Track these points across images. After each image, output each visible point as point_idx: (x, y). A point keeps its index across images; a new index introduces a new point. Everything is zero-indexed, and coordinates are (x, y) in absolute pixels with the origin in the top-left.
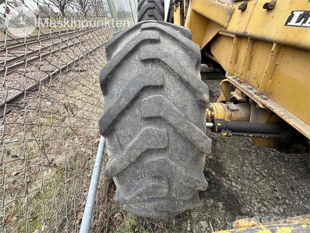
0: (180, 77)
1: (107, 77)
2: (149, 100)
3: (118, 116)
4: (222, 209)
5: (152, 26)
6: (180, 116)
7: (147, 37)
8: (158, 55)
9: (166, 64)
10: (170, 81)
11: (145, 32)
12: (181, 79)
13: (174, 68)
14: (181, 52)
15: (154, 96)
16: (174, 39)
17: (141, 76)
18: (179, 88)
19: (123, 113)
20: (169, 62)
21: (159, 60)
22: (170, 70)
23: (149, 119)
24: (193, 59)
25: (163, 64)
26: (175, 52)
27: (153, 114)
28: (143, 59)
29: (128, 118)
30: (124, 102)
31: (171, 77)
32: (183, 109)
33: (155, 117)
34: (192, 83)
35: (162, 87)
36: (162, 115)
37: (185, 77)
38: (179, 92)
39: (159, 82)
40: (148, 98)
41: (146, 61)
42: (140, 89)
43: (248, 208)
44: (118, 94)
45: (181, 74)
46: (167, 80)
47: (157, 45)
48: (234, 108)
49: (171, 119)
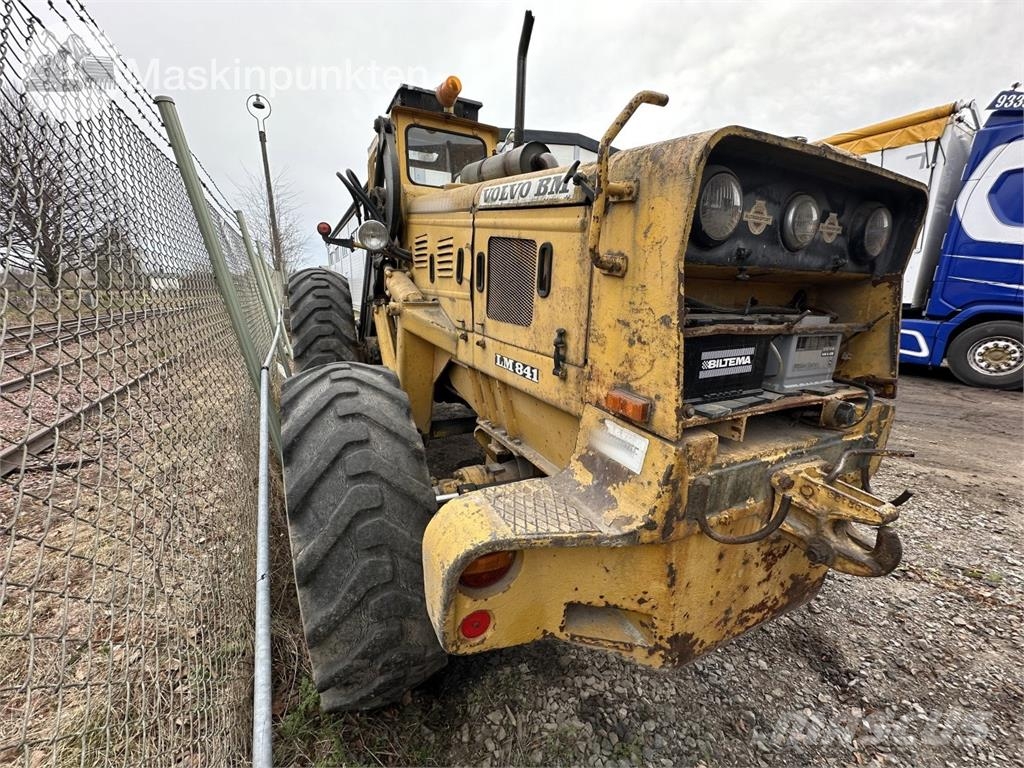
0: (387, 429)
1: (293, 441)
2: (355, 456)
3: (315, 483)
4: (527, 674)
5: (345, 375)
6: (392, 468)
7: (341, 391)
8: (358, 409)
9: (369, 418)
10: (374, 434)
11: (339, 384)
12: (389, 431)
13: (378, 420)
14: (385, 402)
15: (361, 451)
16: (376, 389)
17: (341, 433)
18: (387, 440)
19: (321, 478)
20: (372, 415)
21: (360, 415)
22: (375, 423)
23: (356, 478)
24: (402, 408)
25: (366, 418)
26: (379, 403)
27: (360, 471)
28: (341, 415)
29: (328, 483)
30: (323, 464)
31: (377, 430)
32: (396, 461)
33: (364, 473)
34: (400, 432)
35: (367, 441)
36: (370, 469)
37: (392, 428)
38: (388, 444)
39: (363, 437)
40: (352, 455)
41: (344, 417)
42: (341, 446)
43: (573, 654)
44: (312, 459)
45: (387, 425)
46: (372, 433)
47: (356, 398)
48: (498, 469)
49: (383, 473)
